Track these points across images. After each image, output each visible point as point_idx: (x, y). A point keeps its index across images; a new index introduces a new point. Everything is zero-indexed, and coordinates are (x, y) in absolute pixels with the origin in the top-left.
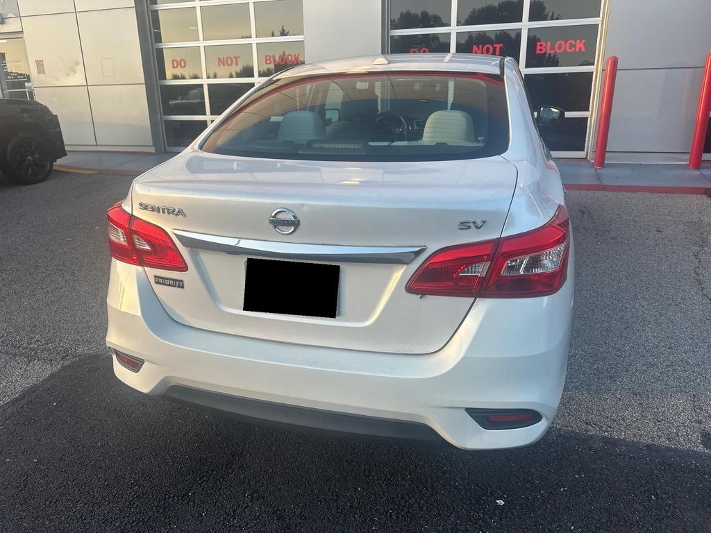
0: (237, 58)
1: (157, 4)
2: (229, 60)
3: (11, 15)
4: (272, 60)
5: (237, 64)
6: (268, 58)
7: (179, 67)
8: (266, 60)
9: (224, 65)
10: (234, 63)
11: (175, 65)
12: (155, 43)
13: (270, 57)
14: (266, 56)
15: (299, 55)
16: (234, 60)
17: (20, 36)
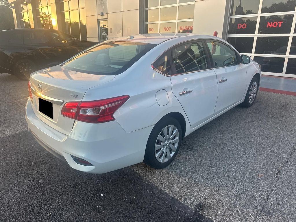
0: (170, 28)
1: (148, 7)
2: (168, 28)
3: (105, 13)
4: (182, 28)
5: (170, 30)
6: (181, 28)
7: (151, 31)
8: (180, 28)
9: (166, 30)
10: (169, 30)
11: (150, 30)
12: (145, 22)
13: (182, 27)
14: (180, 27)
15: (192, 26)
16: (169, 28)
17: (107, 20)
